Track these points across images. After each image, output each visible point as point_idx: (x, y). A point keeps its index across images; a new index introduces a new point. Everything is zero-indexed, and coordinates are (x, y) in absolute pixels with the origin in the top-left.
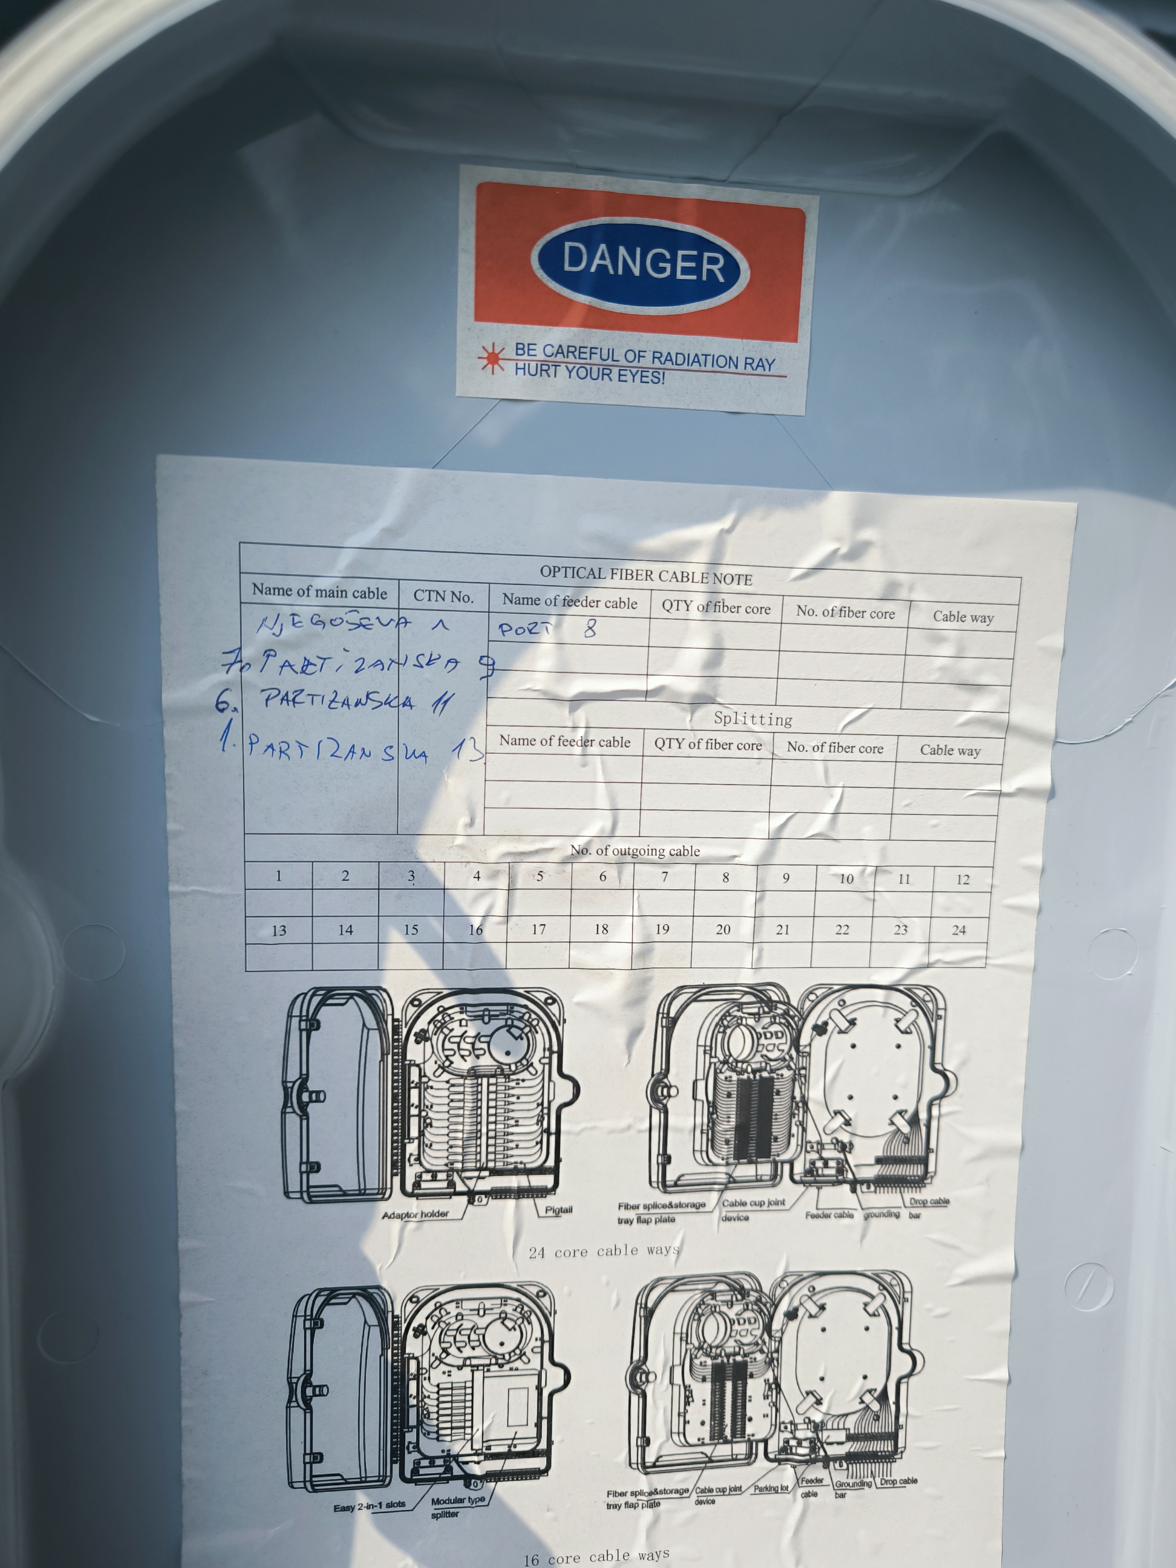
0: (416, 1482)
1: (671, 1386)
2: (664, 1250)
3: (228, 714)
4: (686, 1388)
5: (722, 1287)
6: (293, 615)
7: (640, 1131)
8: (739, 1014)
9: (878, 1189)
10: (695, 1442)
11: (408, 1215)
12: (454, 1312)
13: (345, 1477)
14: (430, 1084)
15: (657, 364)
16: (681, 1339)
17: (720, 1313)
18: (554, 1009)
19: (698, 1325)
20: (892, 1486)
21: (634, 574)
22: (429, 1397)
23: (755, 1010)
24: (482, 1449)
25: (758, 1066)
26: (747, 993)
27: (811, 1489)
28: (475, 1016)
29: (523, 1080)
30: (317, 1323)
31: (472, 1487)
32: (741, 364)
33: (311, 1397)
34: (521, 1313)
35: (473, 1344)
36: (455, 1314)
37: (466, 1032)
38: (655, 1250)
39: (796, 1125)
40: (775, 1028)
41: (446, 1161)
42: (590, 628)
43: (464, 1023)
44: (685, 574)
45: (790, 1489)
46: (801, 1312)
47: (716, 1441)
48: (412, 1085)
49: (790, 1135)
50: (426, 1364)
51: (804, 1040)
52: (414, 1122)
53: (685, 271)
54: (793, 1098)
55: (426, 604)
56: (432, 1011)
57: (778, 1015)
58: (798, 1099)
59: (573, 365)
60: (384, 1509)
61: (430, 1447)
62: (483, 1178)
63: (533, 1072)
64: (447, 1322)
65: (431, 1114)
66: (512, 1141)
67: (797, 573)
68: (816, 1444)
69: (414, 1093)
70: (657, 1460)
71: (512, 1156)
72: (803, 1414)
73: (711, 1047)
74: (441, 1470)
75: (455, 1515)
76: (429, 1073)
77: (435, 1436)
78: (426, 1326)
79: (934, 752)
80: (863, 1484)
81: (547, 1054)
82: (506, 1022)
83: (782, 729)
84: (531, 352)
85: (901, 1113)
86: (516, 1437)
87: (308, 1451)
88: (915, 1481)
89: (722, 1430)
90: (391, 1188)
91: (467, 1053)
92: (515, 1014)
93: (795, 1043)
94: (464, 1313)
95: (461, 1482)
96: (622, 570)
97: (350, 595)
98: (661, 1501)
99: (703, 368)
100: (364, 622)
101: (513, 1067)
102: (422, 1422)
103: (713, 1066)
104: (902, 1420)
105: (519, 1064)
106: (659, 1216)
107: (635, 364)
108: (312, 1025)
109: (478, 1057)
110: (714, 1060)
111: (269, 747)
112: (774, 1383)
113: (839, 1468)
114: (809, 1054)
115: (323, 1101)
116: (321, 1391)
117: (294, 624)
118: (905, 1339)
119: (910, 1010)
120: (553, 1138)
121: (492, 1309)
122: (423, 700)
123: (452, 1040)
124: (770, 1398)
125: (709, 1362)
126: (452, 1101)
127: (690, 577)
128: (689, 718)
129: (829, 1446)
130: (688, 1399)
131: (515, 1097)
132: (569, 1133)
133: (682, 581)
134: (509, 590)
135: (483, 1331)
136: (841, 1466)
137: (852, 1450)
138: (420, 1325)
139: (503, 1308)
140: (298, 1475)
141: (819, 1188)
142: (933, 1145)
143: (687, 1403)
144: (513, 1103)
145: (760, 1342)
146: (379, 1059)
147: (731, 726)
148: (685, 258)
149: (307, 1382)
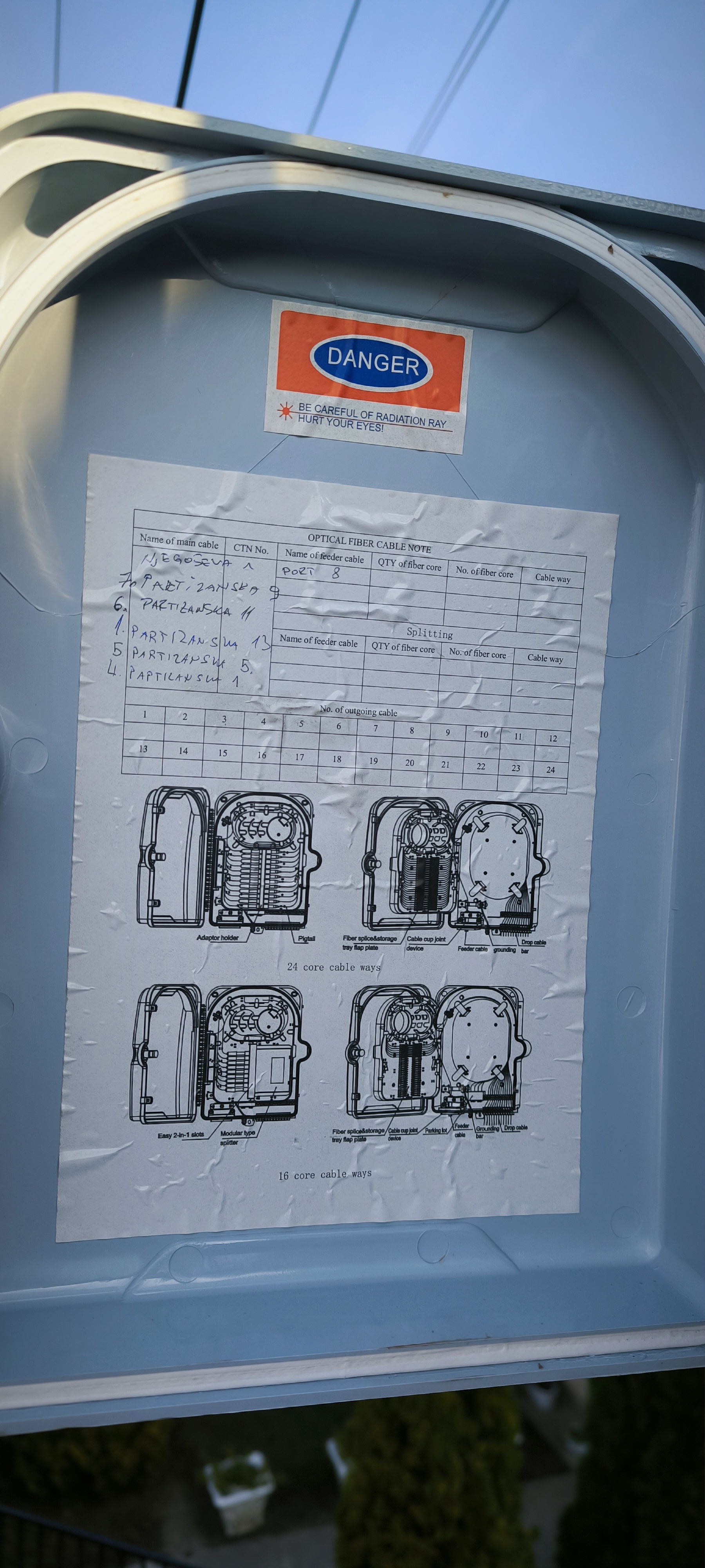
0: (211, 1119)
1: (374, 1059)
2: (371, 968)
3: (121, 612)
4: (384, 1061)
5: (406, 994)
6: (164, 554)
7: (357, 889)
8: (419, 816)
9: (502, 933)
10: (387, 1097)
11: (213, 938)
12: (239, 1005)
13: (166, 1114)
14: (230, 852)
15: (379, 420)
16: (381, 1029)
17: (405, 1011)
18: (308, 808)
19: (391, 1019)
20: (512, 1130)
21: (363, 542)
22: (221, 1061)
23: (429, 814)
24: (254, 1099)
25: (429, 850)
26: (424, 803)
27: (461, 1132)
28: (260, 810)
29: (287, 853)
30: (153, 1008)
31: (247, 1124)
32: (427, 423)
33: (147, 1058)
34: (281, 1006)
35: (250, 1026)
36: (240, 1005)
37: (254, 819)
38: (365, 967)
39: (452, 889)
40: (440, 826)
41: (238, 903)
42: (336, 573)
43: (252, 814)
44: (392, 544)
45: (447, 1131)
46: (455, 1012)
47: (402, 1098)
48: (219, 852)
49: (449, 896)
50: (220, 1039)
51: (458, 835)
52: (219, 876)
53: (397, 368)
54: (451, 872)
55: (240, 553)
56: (233, 806)
57: (443, 818)
58: (454, 873)
59: (331, 418)
60: (190, 1137)
61: (222, 1096)
62: (261, 915)
63: (294, 847)
64: (235, 1010)
65: (230, 872)
66: (280, 892)
67: (456, 547)
68: (464, 1101)
69: (220, 857)
70: (365, 1109)
71: (279, 902)
72: (456, 1081)
73: (401, 836)
74: (227, 1112)
75: (235, 1143)
76: (230, 845)
77: (224, 1088)
78: (221, 1013)
79: (536, 659)
80: (493, 1129)
81: (302, 836)
82: (278, 815)
83: (446, 640)
84: (308, 409)
85: (516, 884)
86: (276, 1091)
87: (143, 1095)
88: (526, 1128)
89: (406, 1091)
90: (204, 920)
91: (254, 833)
92: (284, 810)
93: (452, 836)
94: (246, 1005)
95: (240, 1121)
96: (355, 539)
97: (197, 544)
98: (367, 1137)
99: (405, 424)
100: (205, 561)
101: (282, 844)
102: (217, 1077)
103: (402, 848)
104: (518, 1087)
105: (285, 842)
106: (368, 945)
107: (367, 419)
108: (160, 810)
109: (260, 836)
110: (403, 845)
111: (144, 634)
112: (438, 1059)
113: (479, 1117)
114: (461, 844)
115: (164, 860)
116: (153, 1054)
117: (164, 560)
118: (519, 1033)
119: (521, 819)
120: (304, 891)
121: (263, 1003)
122: (237, 611)
123: (245, 824)
124: (436, 1069)
125: (398, 1044)
126: (243, 864)
127: (395, 546)
128: (392, 631)
129: (473, 1103)
130: (385, 1069)
131: (282, 863)
132: (313, 887)
133: (390, 548)
134: (289, 547)
135: (257, 1018)
136: (480, 1116)
137: (487, 1106)
138: (218, 1012)
139: (270, 1003)
140: (136, 1112)
141: (466, 931)
142: (535, 906)
143: (384, 1071)
144: (281, 867)
145: (430, 1031)
146: (200, 834)
147: (416, 637)
148: (397, 361)
149: (145, 1048)
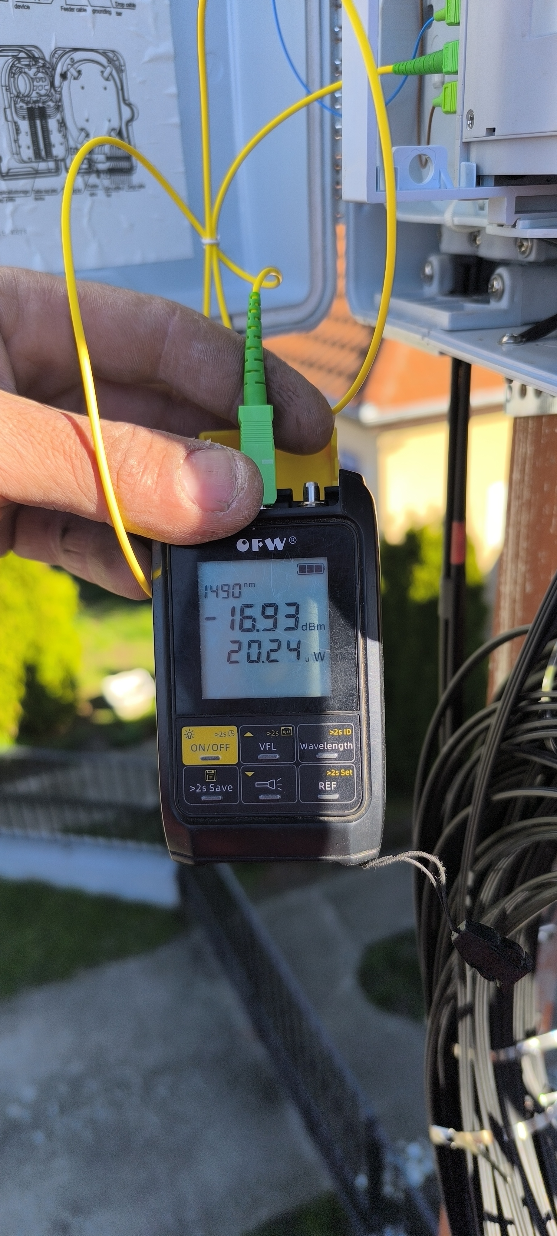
1: (6, 122)
4: (15, 123)
5: (22, 55)
10: (26, 159)
16: (7, 91)
17: (25, 73)
19: (14, 81)
20: (133, 189)
27: (93, 191)
45: (83, 191)
46: (69, 75)
47: (38, 160)
68: (91, 162)
70: (8, 171)
80: (118, 187)
88: (144, 186)
89: (40, 153)
98: (15, 198)
104: (132, 149)
112: (62, 122)
118: (126, 97)
124: (62, 131)
125: (25, 106)
129: (98, 164)
130: (18, 131)
136: (106, 176)
137: (110, 166)
143: (18, 134)
145: (50, 94)
